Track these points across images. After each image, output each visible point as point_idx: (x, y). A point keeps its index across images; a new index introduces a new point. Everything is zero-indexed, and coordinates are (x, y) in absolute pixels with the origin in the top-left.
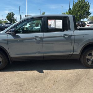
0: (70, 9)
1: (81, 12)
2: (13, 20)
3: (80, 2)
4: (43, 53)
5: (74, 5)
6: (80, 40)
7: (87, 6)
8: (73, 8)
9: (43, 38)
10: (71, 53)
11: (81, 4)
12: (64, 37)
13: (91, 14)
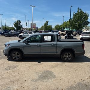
0: (71, 18)
1: (80, 22)
2: (20, 26)
3: (79, 13)
4: (41, 53)
5: (74, 15)
6: (60, 47)
7: (85, 17)
8: (73, 18)
9: (41, 45)
10: (55, 54)
11: (80, 15)
12: (51, 45)
13: (89, 23)
